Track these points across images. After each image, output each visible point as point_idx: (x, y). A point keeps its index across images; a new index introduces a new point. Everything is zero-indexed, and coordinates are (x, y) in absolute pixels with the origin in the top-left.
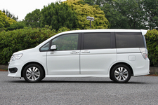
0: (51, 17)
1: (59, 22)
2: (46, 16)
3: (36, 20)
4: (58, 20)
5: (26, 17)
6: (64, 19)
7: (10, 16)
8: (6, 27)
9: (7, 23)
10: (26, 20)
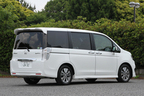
0: (80, 5)
1: (90, 11)
2: (73, 4)
3: (59, 9)
4: (89, 8)
5: (47, 6)
6: (97, 8)
7: (25, 5)
8: (21, 20)
9: (22, 15)
10: (47, 10)
